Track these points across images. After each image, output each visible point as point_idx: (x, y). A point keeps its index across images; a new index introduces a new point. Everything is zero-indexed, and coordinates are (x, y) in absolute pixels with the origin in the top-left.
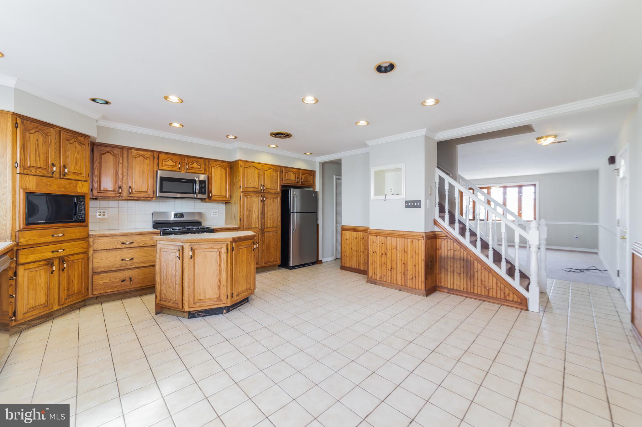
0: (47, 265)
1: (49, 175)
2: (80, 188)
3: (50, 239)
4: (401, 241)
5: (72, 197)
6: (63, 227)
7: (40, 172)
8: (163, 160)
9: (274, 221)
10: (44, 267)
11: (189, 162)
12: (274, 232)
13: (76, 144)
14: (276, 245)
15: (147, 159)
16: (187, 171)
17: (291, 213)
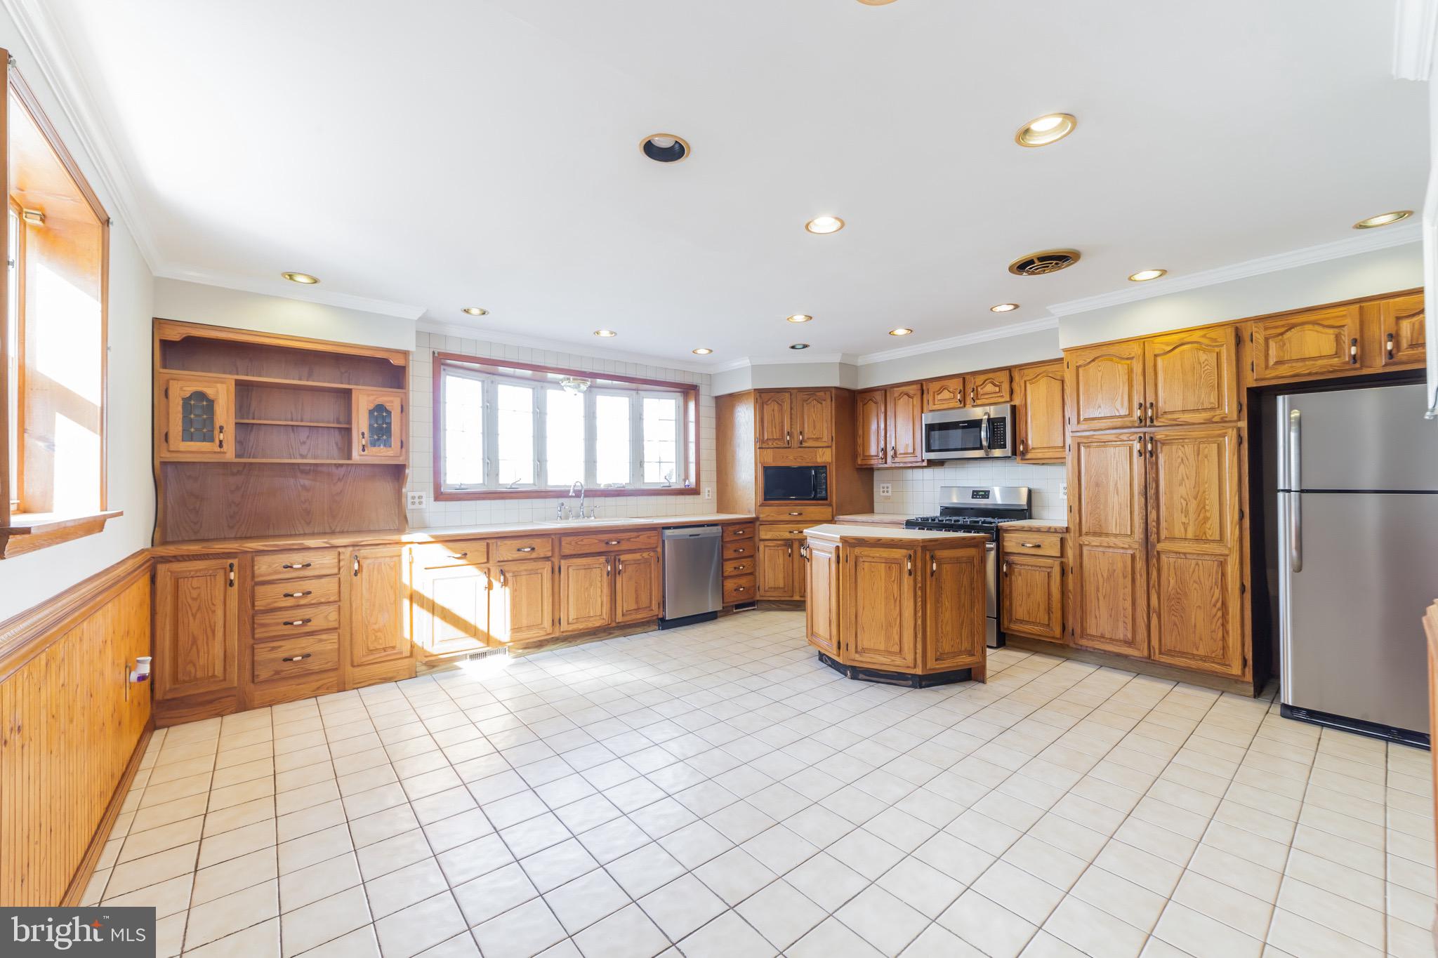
0: (785, 545)
1: (785, 446)
2: (820, 457)
3: (787, 517)
5: (809, 468)
6: (802, 505)
7: (776, 443)
8: (934, 392)
9: (1206, 519)
10: (783, 548)
11: (977, 384)
12: (1207, 557)
13: (815, 402)
14: (1219, 604)
15: (912, 398)
16: (975, 404)
17: (1280, 495)
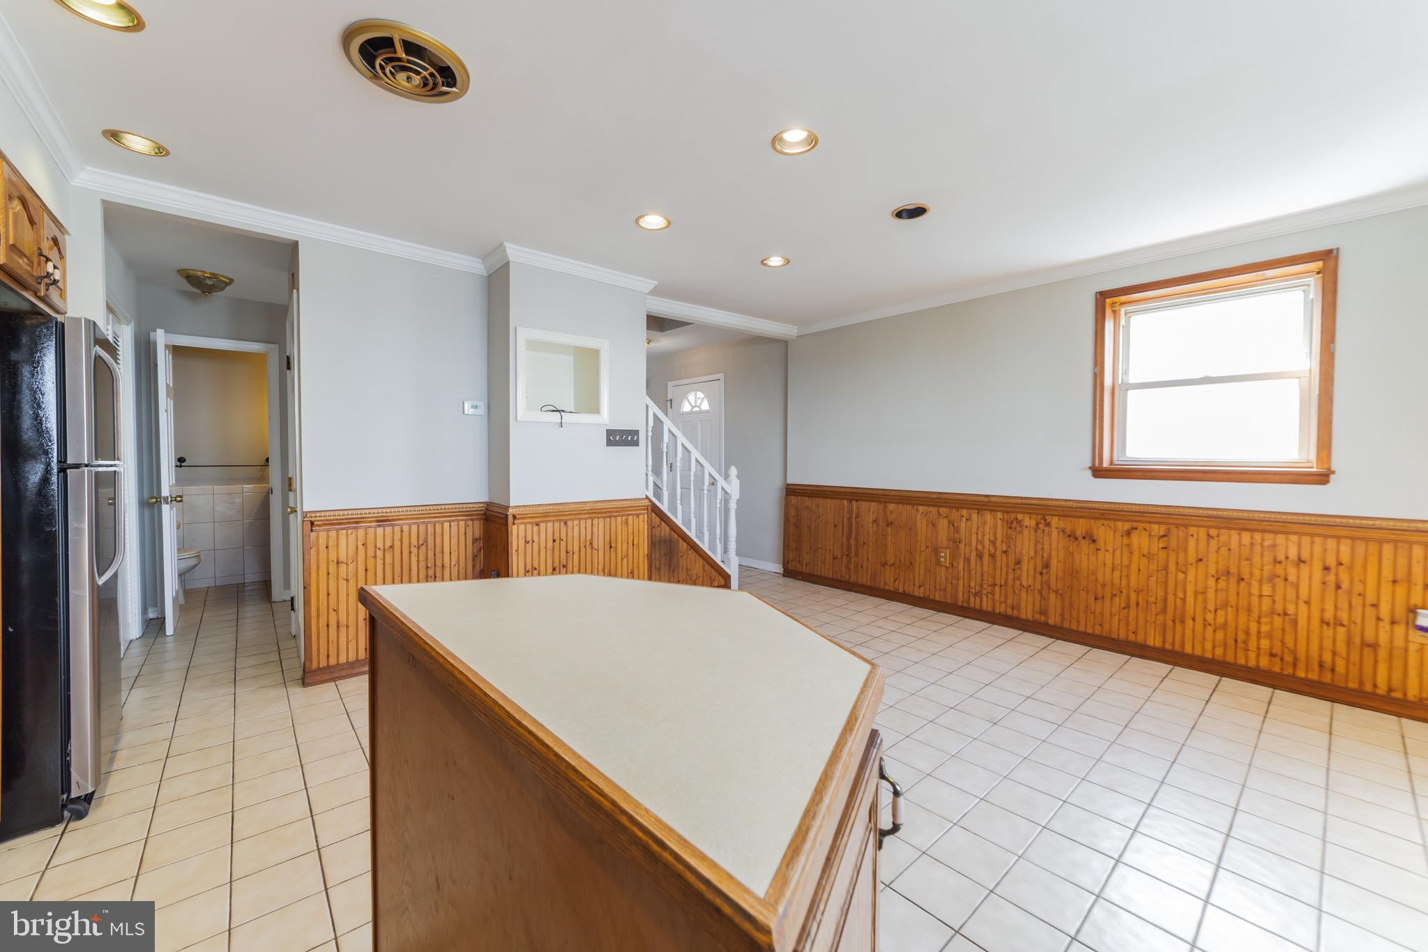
4: (601, 525)
